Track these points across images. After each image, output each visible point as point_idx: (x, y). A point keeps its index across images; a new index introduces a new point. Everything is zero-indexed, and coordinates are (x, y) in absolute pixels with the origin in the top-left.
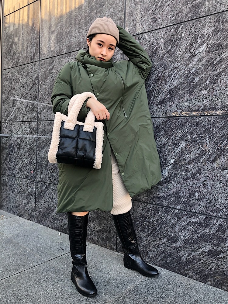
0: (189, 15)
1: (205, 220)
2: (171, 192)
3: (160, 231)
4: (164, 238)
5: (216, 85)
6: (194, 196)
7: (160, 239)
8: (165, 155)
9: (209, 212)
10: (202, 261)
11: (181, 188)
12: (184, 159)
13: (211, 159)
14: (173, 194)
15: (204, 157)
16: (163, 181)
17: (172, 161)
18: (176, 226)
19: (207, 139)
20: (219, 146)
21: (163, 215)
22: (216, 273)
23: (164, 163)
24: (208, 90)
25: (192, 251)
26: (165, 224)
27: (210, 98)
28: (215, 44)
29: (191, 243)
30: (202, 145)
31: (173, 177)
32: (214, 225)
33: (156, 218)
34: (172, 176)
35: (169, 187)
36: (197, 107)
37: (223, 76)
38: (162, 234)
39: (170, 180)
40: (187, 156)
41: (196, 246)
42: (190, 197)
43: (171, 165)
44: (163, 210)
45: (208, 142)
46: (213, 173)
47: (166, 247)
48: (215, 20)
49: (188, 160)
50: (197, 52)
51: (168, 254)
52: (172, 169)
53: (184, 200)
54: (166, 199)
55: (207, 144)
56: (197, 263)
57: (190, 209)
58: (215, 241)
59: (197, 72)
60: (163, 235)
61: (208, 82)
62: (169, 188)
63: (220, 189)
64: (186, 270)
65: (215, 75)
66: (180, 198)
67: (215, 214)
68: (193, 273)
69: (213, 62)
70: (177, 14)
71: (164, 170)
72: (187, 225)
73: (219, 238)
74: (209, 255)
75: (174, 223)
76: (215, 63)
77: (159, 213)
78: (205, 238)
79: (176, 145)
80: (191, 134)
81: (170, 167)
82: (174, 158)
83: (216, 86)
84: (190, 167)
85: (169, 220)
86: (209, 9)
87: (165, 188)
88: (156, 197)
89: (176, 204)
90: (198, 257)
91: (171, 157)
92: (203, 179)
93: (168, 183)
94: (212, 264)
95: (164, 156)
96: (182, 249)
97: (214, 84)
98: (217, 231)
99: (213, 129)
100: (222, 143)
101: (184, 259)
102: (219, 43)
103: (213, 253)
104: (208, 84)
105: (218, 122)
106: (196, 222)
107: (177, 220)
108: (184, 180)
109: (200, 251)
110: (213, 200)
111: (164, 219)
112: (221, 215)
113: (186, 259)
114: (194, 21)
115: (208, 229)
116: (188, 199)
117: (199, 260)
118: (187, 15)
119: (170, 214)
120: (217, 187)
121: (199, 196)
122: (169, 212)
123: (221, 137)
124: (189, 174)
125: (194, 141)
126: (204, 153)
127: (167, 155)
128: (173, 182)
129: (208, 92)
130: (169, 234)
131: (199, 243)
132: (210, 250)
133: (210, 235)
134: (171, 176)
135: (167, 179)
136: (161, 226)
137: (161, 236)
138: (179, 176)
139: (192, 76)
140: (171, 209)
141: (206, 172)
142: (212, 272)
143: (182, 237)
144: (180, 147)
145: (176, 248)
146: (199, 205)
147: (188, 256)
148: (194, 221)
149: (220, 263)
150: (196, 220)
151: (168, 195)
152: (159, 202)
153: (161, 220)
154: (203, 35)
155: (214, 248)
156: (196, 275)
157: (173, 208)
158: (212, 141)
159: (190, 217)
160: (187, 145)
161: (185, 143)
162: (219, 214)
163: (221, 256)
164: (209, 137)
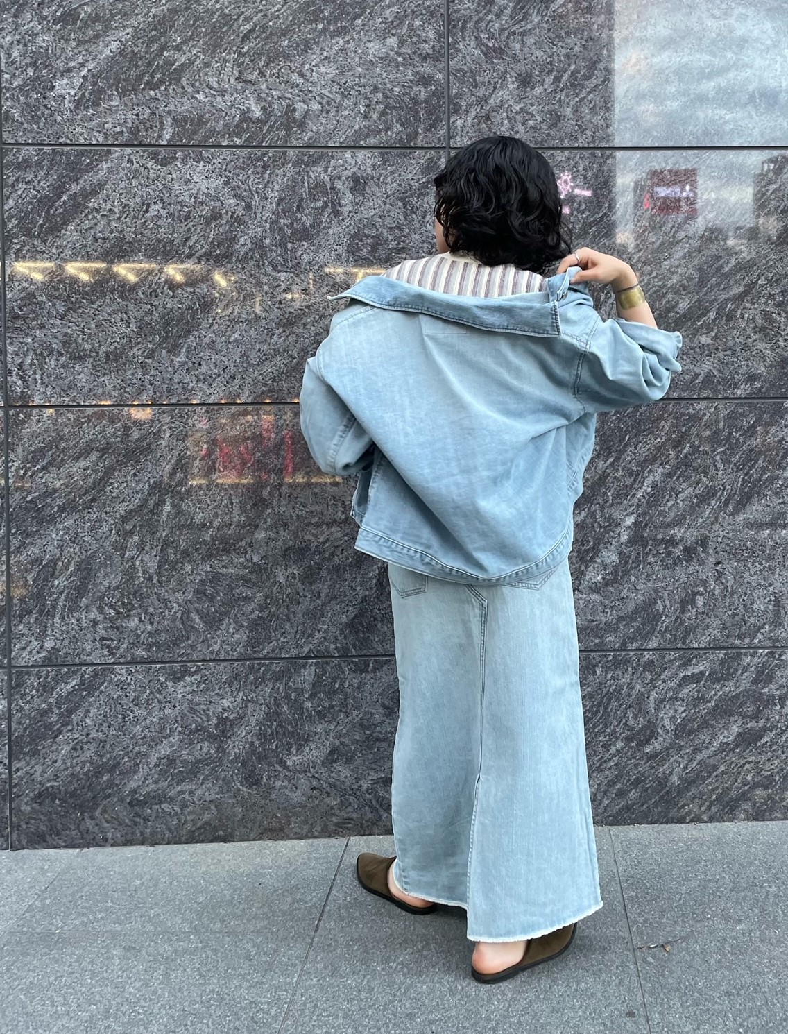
1: (723, 662)
2: (631, 606)
3: (601, 723)
4: (617, 738)
5: (732, 323)
6: (694, 605)
7: (602, 746)
8: (608, 504)
9: (731, 640)
10: (722, 768)
11: (656, 590)
12: (661, 513)
13: (730, 507)
14: (636, 611)
15: (713, 503)
16: (604, 579)
17: (630, 521)
18: (648, 698)
19: (718, 458)
20: (746, 475)
21: (609, 676)
23: (605, 527)
24: (713, 334)
25: (697, 750)
26: (618, 700)
27: (721, 354)
29: (691, 732)
30: (706, 474)
31: (633, 565)
32: (745, 669)
33: (589, 689)
34: (631, 562)
35: (624, 593)
36: (687, 377)
37: (748, 305)
38: (608, 730)
39: (626, 573)
40: (670, 503)
41: (704, 736)
42: (683, 611)
43: (626, 532)
44: (608, 661)
45: (721, 466)
46: (737, 542)
47: (623, 764)
49: (672, 515)
50: (681, 235)
51: (629, 780)
52: (630, 542)
53: (665, 622)
54: (615, 630)
55: (717, 470)
56: (709, 777)
57: (684, 643)
58: (749, 709)
59: (683, 286)
60: (614, 732)
61: (712, 315)
62: (623, 598)
63: (755, 577)
64: (683, 807)
65: (728, 299)
66: (657, 617)
67: (747, 641)
68: (700, 807)
69: (722, 267)
71: (607, 548)
72: (680, 685)
73: (760, 699)
74: (737, 746)
75: (643, 690)
76: (726, 269)
77: (598, 673)
78: (725, 709)
79: (638, 477)
80: (677, 444)
81: (624, 538)
82: (633, 513)
83: (733, 328)
84: (677, 532)
85: (629, 684)
87: (612, 599)
88: (585, 630)
89: (647, 637)
90: (712, 761)
91: (626, 509)
92: (712, 560)
93: (621, 584)
94: (748, 766)
95: (603, 507)
97: (728, 320)
98: (755, 681)
99: (730, 433)
100: (753, 466)
101: (675, 779)
103: (747, 740)
104: (714, 320)
105: (741, 415)
106: (701, 672)
107: (652, 680)
108: (665, 567)
109: (716, 744)
110: (741, 607)
111: (614, 687)
112: (759, 642)
113: (680, 779)
115: (731, 683)
116: (677, 617)
117: (715, 768)
119: (630, 669)
120: (747, 573)
121: (705, 605)
122: (627, 662)
123: (751, 451)
124: (678, 551)
125: (685, 464)
126: (710, 493)
127: (612, 505)
128: (633, 579)
129: (713, 338)
130: (631, 722)
131: (712, 726)
132: (739, 734)
133: (737, 696)
134: (627, 563)
135: (615, 573)
136: (606, 708)
137: (605, 737)
138: (651, 559)
139: (670, 296)
140: (632, 653)
141: (720, 540)
142: (746, 788)
143: (666, 722)
144: (647, 482)
145: (653, 757)
146: (707, 626)
147: (686, 768)
148: (697, 671)
149: (763, 758)
150: (702, 668)
151: (621, 617)
152: (597, 641)
153: (605, 692)
155: (749, 726)
156: (709, 808)
157: (637, 649)
158: (730, 462)
159: (687, 662)
160: (670, 475)
161: (661, 470)
162: (756, 641)
163: (766, 739)
164: (724, 452)
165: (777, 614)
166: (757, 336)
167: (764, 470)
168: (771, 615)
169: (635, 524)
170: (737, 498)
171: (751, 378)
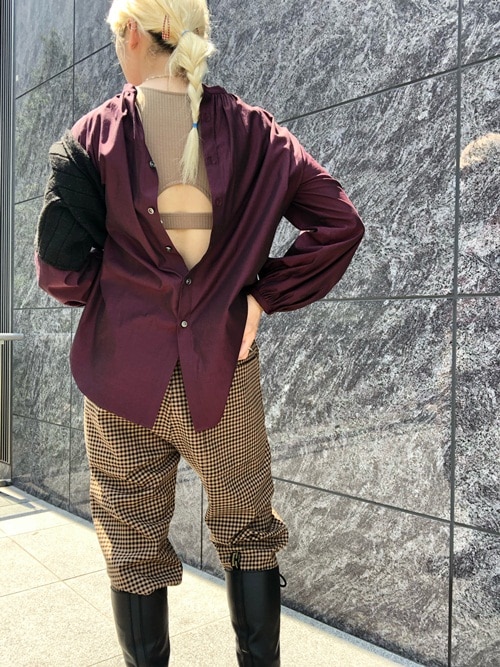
0: (306, 104)
1: (339, 504)
6: (322, 457)
8: (276, 375)
9: (344, 488)
10: (337, 587)
12: (304, 384)
13: (346, 384)
14: (289, 454)
15: (335, 380)
16: (272, 428)
17: (287, 388)
18: (294, 519)
19: (339, 345)
20: (356, 359)
22: (358, 609)
23: (274, 391)
25: (321, 567)
28: (346, 161)
29: (318, 552)
30: (331, 357)
31: (288, 420)
32: (353, 514)
34: (287, 417)
35: (283, 439)
39: (284, 425)
40: (309, 378)
41: (326, 558)
42: (315, 459)
43: (285, 396)
45: (340, 351)
46: (350, 412)
48: (346, 115)
49: (311, 386)
52: (287, 403)
53: (305, 466)
54: (278, 464)
55: (338, 354)
56: (329, 590)
57: (315, 483)
58: (355, 546)
62: (282, 443)
63: (360, 441)
64: (312, 605)
66: (300, 460)
67: (355, 492)
68: (323, 610)
70: (288, 100)
71: (274, 406)
72: (312, 514)
73: (362, 541)
74: (347, 573)
75: (291, 511)
78: (340, 541)
79: (291, 356)
80: (315, 333)
81: (283, 400)
82: (289, 382)
84: (313, 399)
85: (284, 504)
86: (337, 93)
89: (294, 473)
90: (330, 579)
91: (285, 379)
92: (334, 424)
93: (281, 432)
94: (353, 592)
95: (273, 377)
96: (305, 563)
98: (359, 526)
99: (347, 326)
100: (361, 353)
101: (308, 583)
102: (353, 159)
103: (354, 571)
105: (354, 312)
106: (325, 508)
107: (297, 505)
108: (306, 424)
109: (334, 566)
110: (351, 464)
111: (276, 504)
112: (363, 495)
113: (311, 584)
114: (314, 115)
115: (344, 523)
116: (312, 463)
117: (333, 585)
118: (302, 104)
119: (285, 493)
121: (328, 457)
122: (283, 488)
123: (360, 340)
124: (313, 413)
125: (319, 348)
126: (334, 371)
127: (278, 376)
131: (331, 552)
132: (348, 565)
133: (347, 534)
134: (284, 418)
135: (278, 424)
138: (297, 417)
141: (338, 409)
142: (352, 608)
143: (304, 539)
144: (297, 361)
145: (296, 562)
146: (330, 474)
147: (315, 578)
148: (323, 507)
149: (364, 589)
150: (325, 505)
154: (328, 142)
155: (355, 560)
160: (309, 357)
161: (304, 352)
162: (361, 493)
163: (366, 575)
164: (342, 341)
165: (376, 475)
166: (366, 248)
167: (369, 355)
168: (371, 475)
169: (290, 390)
170: (350, 377)
171: (361, 283)
